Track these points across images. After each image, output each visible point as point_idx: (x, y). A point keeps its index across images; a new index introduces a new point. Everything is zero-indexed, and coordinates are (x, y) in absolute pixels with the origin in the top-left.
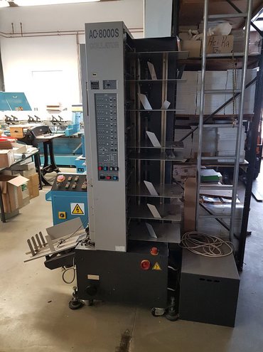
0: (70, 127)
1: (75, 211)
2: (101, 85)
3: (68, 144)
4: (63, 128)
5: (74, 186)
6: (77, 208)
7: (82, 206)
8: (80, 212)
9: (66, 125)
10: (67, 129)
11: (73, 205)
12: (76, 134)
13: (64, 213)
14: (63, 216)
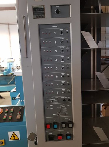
0: (6, 70)
1: (13, 138)
2: (48, 12)
3: (5, 79)
4: (2, 71)
5: (10, 117)
6: (14, 135)
7: (18, 133)
8: (16, 138)
9: (4, 69)
10: (5, 71)
11: (10, 134)
12: (10, 74)
13: (3, 140)
14: (2, 143)
